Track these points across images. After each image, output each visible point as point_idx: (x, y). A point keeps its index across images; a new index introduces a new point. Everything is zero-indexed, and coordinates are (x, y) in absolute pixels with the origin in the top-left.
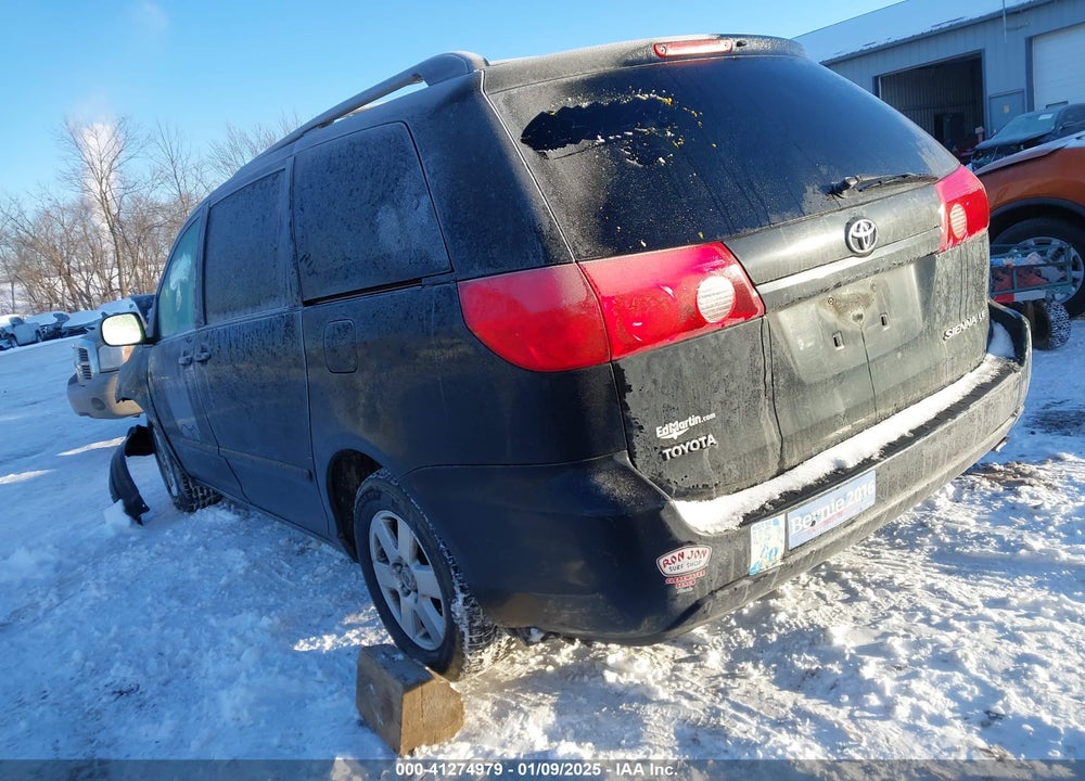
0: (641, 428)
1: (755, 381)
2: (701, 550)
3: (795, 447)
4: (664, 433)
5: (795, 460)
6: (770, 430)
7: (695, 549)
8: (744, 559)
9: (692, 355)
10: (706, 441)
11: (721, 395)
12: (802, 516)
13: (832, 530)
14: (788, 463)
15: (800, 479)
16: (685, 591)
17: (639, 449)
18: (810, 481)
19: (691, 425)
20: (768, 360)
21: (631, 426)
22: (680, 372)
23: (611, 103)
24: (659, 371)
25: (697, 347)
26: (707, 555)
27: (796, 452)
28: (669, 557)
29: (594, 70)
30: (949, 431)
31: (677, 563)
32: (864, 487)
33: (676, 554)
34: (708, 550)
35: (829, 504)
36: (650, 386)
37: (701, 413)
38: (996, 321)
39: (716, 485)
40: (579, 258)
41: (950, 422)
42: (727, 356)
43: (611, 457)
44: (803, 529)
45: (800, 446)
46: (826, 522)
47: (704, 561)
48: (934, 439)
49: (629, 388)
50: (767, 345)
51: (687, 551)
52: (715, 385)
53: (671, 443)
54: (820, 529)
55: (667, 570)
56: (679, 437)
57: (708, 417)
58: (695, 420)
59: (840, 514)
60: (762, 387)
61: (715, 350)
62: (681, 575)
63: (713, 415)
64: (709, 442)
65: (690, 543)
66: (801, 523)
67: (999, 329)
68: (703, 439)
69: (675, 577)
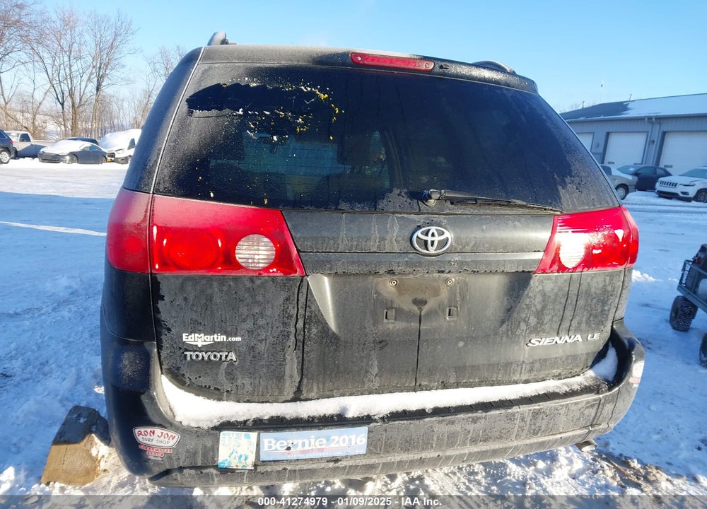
0: (169, 330)
1: (285, 324)
2: (170, 434)
3: (315, 385)
4: (190, 340)
5: (313, 395)
6: (292, 365)
7: (165, 432)
8: (211, 453)
9: (225, 288)
10: (226, 356)
11: (249, 325)
12: (277, 440)
13: (312, 460)
14: (305, 395)
15: (300, 411)
16: (154, 458)
17: (166, 344)
18: (304, 415)
19: (216, 340)
20: (301, 311)
21: (161, 325)
22: (211, 298)
23: (275, 88)
24: (191, 292)
25: (232, 283)
26: (175, 439)
27: (315, 389)
28: (142, 430)
29: (290, 62)
30: (475, 421)
31: (148, 437)
32: (353, 437)
33: (149, 430)
34: (177, 437)
35: (309, 439)
36: (180, 301)
37: (228, 334)
38: (613, 346)
39: (228, 391)
40: (157, 191)
41: (479, 414)
42: (260, 298)
43: (142, 343)
44: (276, 449)
45: (321, 386)
46: (303, 452)
47: (172, 443)
48: (453, 423)
49: (162, 298)
50: (302, 300)
51: (158, 431)
52: (243, 317)
53: (195, 349)
54: (293, 455)
55: (140, 438)
56: (203, 346)
57: (234, 339)
58: (220, 338)
59: (321, 450)
60: (293, 330)
61: (248, 290)
62: (152, 447)
63: (239, 339)
64: (229, 358)
65: (161, 426)
66: (275, 445)
67: (612, 354)
68: (224, 354)
69: (146, 446)
